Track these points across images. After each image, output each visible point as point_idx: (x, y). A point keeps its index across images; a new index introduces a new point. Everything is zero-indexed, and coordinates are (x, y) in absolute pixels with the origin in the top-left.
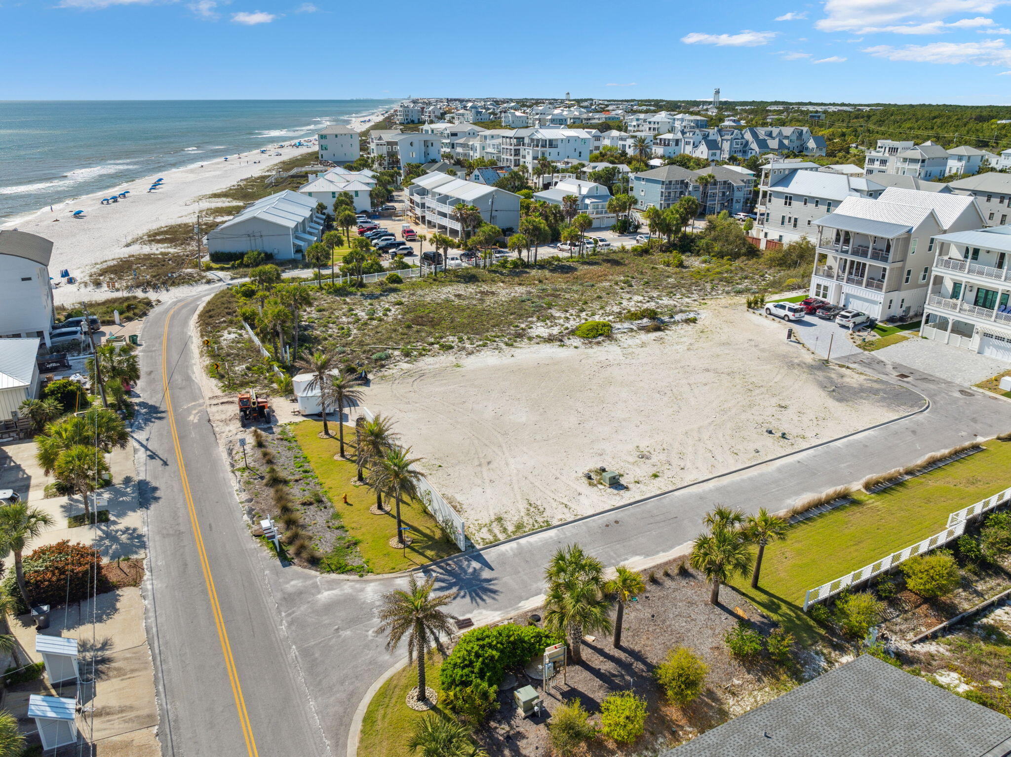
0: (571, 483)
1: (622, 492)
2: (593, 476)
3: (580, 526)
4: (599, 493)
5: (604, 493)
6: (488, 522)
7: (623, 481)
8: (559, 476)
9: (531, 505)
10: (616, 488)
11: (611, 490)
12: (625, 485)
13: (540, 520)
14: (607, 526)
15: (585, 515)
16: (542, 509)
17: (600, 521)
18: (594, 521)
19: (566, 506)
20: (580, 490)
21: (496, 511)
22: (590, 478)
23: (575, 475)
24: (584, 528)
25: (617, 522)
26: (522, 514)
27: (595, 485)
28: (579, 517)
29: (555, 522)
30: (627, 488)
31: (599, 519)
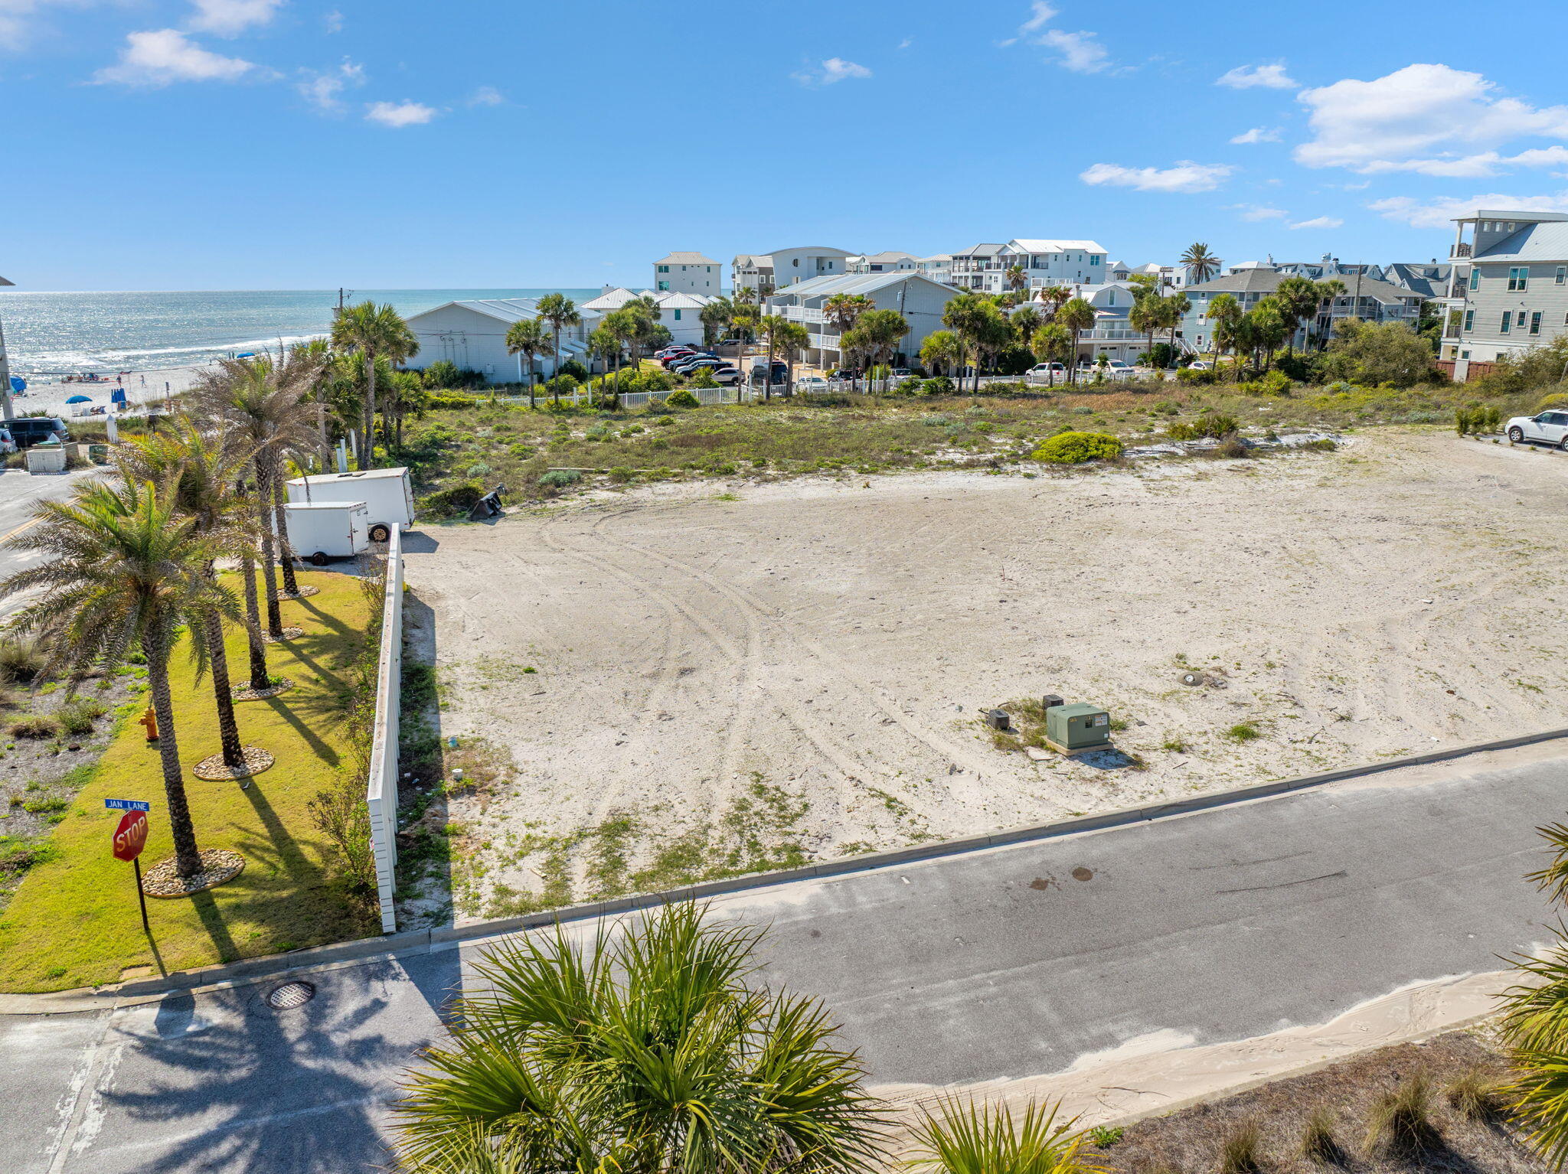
0: (932, 739)
1: (1114, 775)
2: (1015, 721)
3: (923, 876)
4: (1030, 773)
5: (1047, 774)
6: (566, 831)
7: (1122, 742)
8: (897, 714)
9: (760, 791)
10: (1094, 761)
11: (1077, 764)
12: (1130, 752)
13: (770, 840)
14: (1039, 885)
15: (956, 837)
16: (795, 806)
17: (1014, 867)
18: (986, 862)
19: (891, 803)
20: (958, 757)
21: (624, 803)
22: (1001, 723)
23: (952, 715)
24: (940, 885)
25: (1082, 874)
26: (715, 818)
27: (1019, 748)
28: (929, 843)
29: (828, 854)
30: (1135, 764)
31: (1009, 857)
